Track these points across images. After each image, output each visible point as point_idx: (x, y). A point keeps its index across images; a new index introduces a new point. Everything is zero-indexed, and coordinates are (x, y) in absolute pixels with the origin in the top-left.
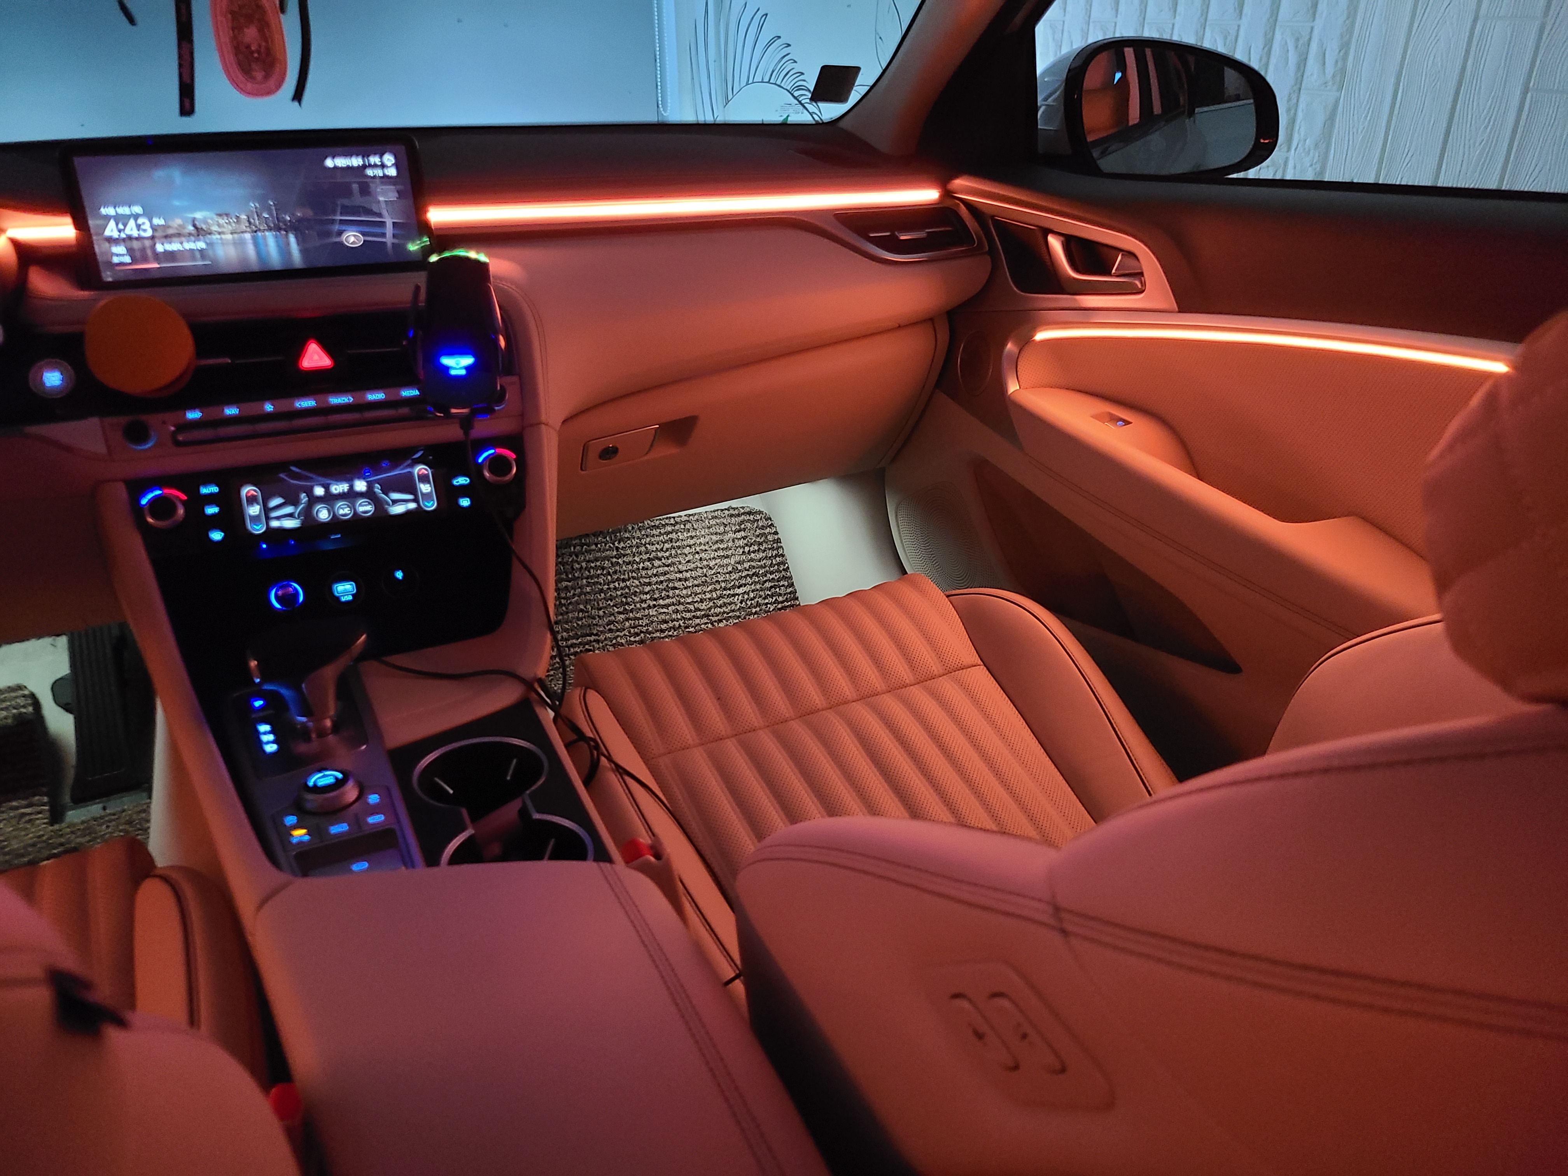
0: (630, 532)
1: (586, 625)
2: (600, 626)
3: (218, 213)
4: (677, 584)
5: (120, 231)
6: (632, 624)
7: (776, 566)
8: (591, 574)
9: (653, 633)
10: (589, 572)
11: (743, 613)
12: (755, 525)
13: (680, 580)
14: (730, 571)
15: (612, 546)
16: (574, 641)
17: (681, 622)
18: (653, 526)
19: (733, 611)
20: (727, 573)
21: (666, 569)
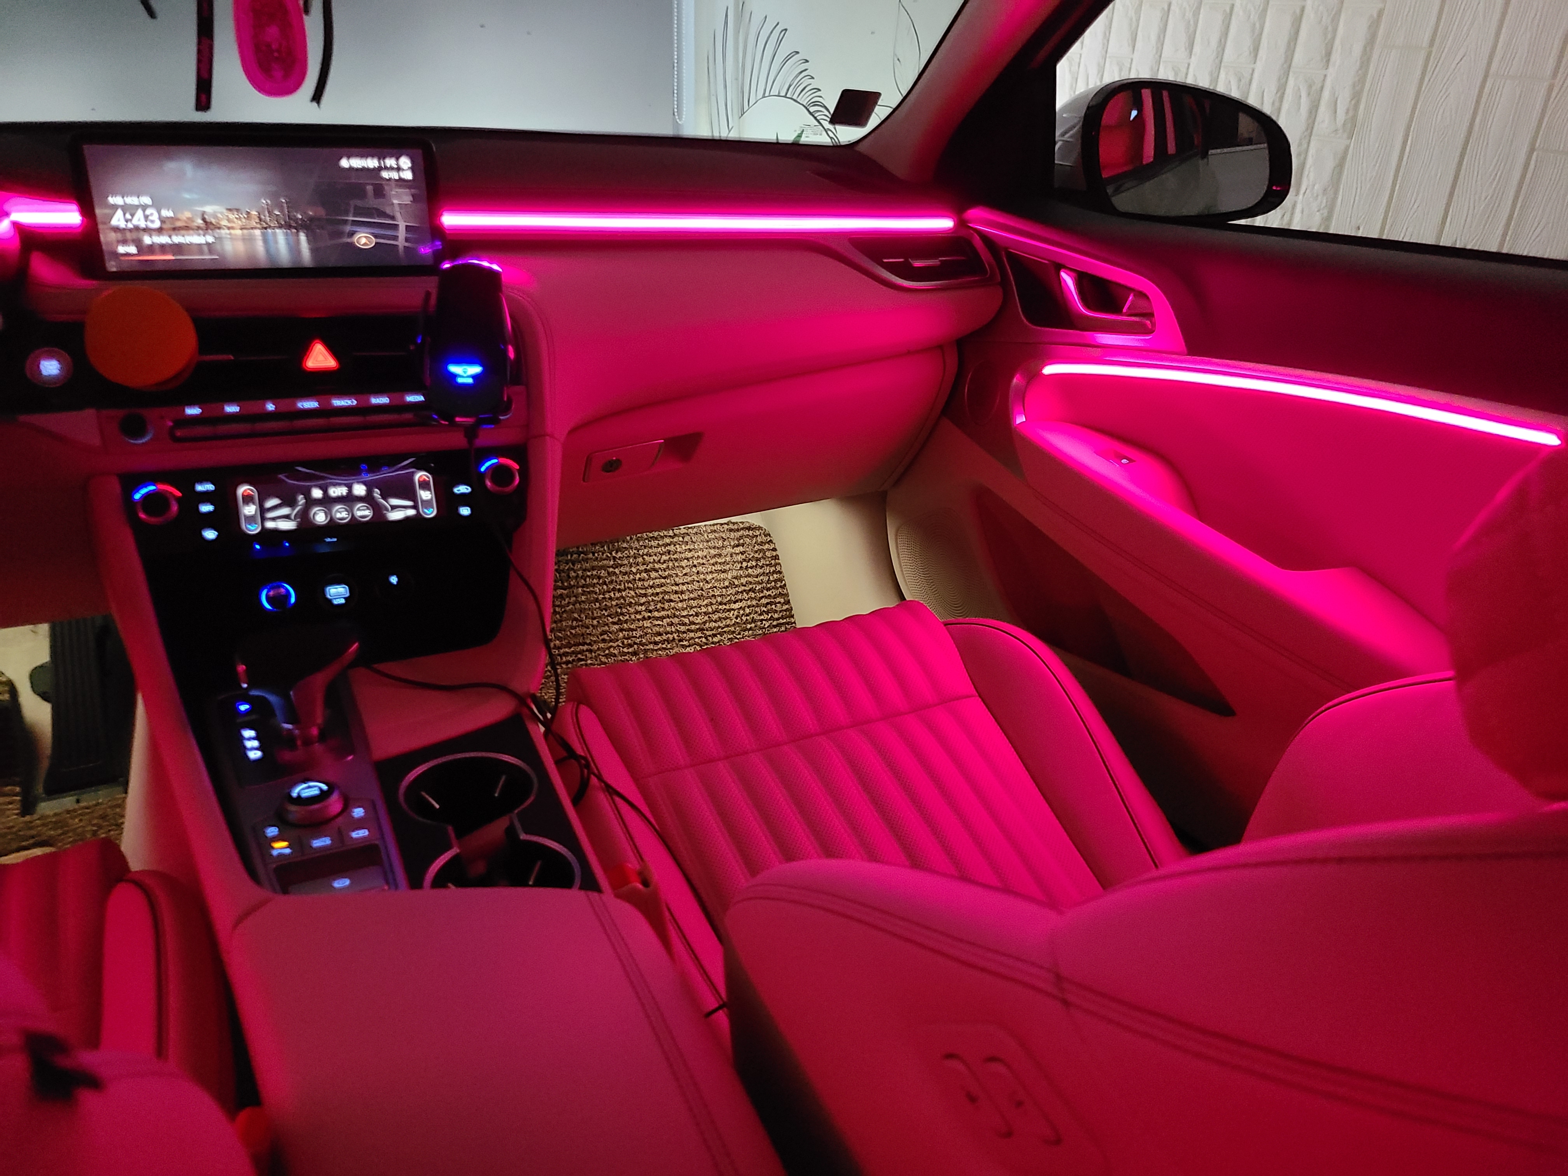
0: (628, 542)
1: (579, 634)
2: (593, 635)
3: (229, 208)
4: (673, 597)
5: (127, 221)
6: (626, 635)
7: (773, 584)
8: (587, 583)
9: (647, 645)
10: (585, 580)
11: (737, 628)
12: (754, 541)
13: (676, 592)
14: (727, 586)
15: (609, 555)
16: (567, 650)
17: (675, 635)
18: (651, 538)
19: (728, 626)
20: (724, 588)
21: (663, 580)
